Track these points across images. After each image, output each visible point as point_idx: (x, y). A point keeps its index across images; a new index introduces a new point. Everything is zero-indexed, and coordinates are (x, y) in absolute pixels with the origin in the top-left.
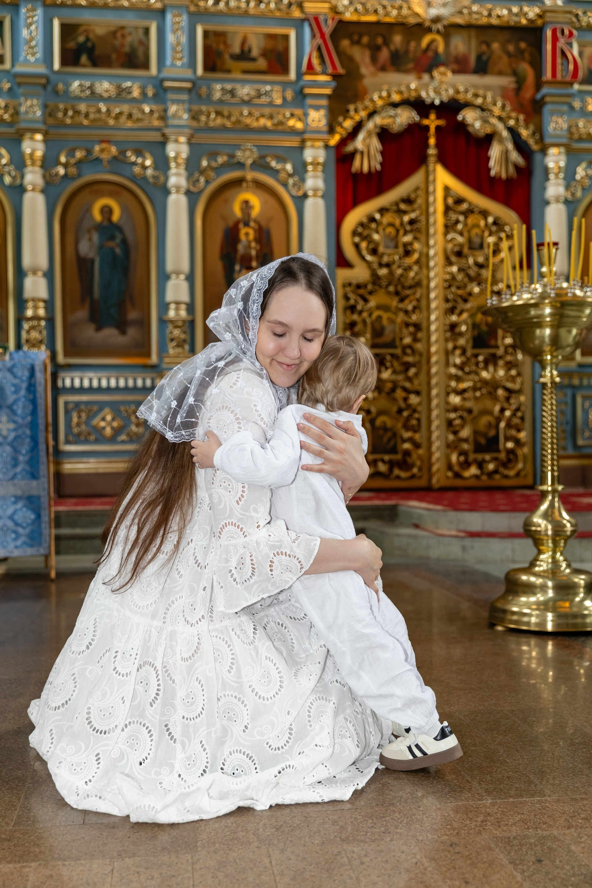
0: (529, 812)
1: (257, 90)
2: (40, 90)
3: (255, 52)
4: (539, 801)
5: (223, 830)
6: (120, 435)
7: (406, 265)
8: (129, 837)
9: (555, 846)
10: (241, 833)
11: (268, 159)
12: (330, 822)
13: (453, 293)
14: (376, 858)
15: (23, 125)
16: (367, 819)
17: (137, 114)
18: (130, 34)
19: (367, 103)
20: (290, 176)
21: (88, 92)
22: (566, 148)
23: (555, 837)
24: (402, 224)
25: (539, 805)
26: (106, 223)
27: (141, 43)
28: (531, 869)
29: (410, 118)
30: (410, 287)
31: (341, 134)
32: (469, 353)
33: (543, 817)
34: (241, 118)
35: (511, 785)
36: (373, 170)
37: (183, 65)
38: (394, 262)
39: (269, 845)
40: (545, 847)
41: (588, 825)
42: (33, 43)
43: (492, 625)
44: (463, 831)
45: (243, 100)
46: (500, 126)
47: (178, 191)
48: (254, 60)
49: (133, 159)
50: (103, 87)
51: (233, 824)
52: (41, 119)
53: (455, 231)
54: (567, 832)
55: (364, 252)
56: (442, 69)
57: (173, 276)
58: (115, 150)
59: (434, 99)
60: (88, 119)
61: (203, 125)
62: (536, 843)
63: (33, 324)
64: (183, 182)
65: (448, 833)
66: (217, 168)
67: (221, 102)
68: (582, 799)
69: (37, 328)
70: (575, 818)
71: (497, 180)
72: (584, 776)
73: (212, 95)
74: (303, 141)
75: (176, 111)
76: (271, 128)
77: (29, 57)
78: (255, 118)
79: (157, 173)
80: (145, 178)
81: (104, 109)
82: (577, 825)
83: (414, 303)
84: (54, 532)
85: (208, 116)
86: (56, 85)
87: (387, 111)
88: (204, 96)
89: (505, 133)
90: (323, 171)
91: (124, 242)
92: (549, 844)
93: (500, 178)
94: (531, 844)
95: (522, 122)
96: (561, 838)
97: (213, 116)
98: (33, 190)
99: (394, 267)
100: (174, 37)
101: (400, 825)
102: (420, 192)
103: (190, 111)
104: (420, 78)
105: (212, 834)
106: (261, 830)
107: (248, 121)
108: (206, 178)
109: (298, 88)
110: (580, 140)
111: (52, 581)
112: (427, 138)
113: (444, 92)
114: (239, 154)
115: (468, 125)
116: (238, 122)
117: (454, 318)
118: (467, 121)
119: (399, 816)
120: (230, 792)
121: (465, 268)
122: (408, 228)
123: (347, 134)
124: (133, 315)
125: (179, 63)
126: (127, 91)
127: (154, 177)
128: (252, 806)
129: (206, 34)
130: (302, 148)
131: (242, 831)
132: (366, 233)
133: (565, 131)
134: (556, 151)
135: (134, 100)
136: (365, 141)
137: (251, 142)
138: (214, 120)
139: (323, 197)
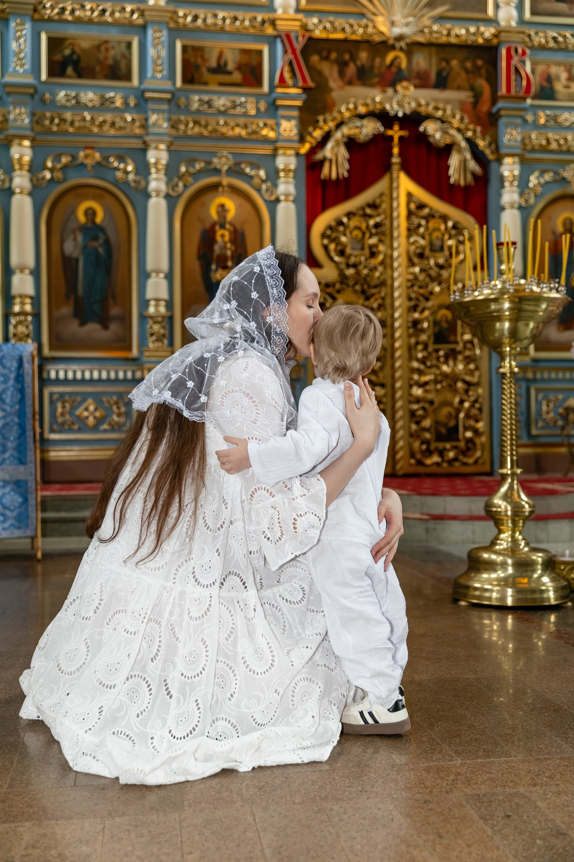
0: (496, 771)
1: (233, 101)
2: (28, 99)
3: (231, 66)
4: (505, 761)
5: (208, 791)
6: (102, 424)
7: (371, 265)
8: (119, 798)
9: (522, 802)
10: (225, 793)
11: (243, 166)
12: (310, 782)
13: (415, 292)
14: (354, 815)
15: (12, 132)
16: (345, 779)
17: (119, 123)
18: (113, 48)
19: (335, 114)
20: (263, 181)
21: (73, 102)
22: (520, 158)
23: (522, 794)
24: (368, 227)
25: (505, 765)
26: (89, 225)
27: (123, 56)
28: (501, 824)
29: (375, 128)
30: (376, 287)
31: (311, 143)
32: (430, 349)
33: (511, 775)
34: (217, 127)
35: (479, 747)
36: (341, 176)
37: (163, 77)
38: (360, 263)
39: (253, 804)
40: (513, 804)
41: (552, 783)
42: (22, 55)
43: (456, 601)
44: (436, 790)
45: (219, 111)
46: (459, 137)
47: (158, 195)
48: (230, 73)
49: (116, 164)
50: (88, 97)
51: (217, 784)
52: (29, 126)
53: (418, 235)
54: (533, 789)
55: (333, 254)
56: (405, 84)
57: (153, 275)
58: (98, 156)
59: (398, 111)
60: (73, 127)
61: (182, 134)
62: (505, 799)
63: (21, 319)
64: (163, 187)
65: (421, 791)
66: (194, 174)
67: (198, 112)
68: (546, 759)
69: (24, 323)
70: (540, 777)
71: (455, 187)
72: (547, 738)
73: (191, 106)
74: (276, 149)
75: (156, 120)
76: (246, 137)
77: (18, 68)
78: (230, 128)
79: (138, 178)
80: (126, 183)
81: (88, 118)
82: (542, 783)
83: (380, 301)
84: (40, 515)
85: (187, 125)
86: (44, 95)
87: (354, 122)
88: (183, 106)
89: (463, 144)
90: (294, 178)
91: (107, 242)
92: (517, 800)
93: (459, 185)
94: (499, 801)
95: (479, 133)
96: (528, 794)
97: (191, 125)
98: (21, 193)
99: (361, 267)
100: (155, 51)
101: (376, 785)
102: (384, 198)
103: (169, 120)
104: (384, 92)
105: (198, 794)
106: (244, 790)
107: (224, 130)
108: (184, 183)
109: (271, 100)
110: (533, 150)
111: (39, 561)
112: (391, 148)
113: (407, 105)
114: (215, 160)
115: (429, 135)
116: (215, 131)
117: (416, 315)
118: (428, 132)
119: (375, 776)
120: (214, 755)
121: (427, 269)
122: (374, 231)
123: (316, 143)
124: (115, 311)
125: (159, 75)
126: (111, 100)
127: (135, 181)
128: (235, 768)
129: (185, 49)
130: (274, 155)
131: (227, 791)
132: (334, 235)
133: (519, 142)
134: (511, 160)
135: (117, 109)
136: (333, 150)
137: (227, 149)
138: (192, 129)
139: (294, 201)
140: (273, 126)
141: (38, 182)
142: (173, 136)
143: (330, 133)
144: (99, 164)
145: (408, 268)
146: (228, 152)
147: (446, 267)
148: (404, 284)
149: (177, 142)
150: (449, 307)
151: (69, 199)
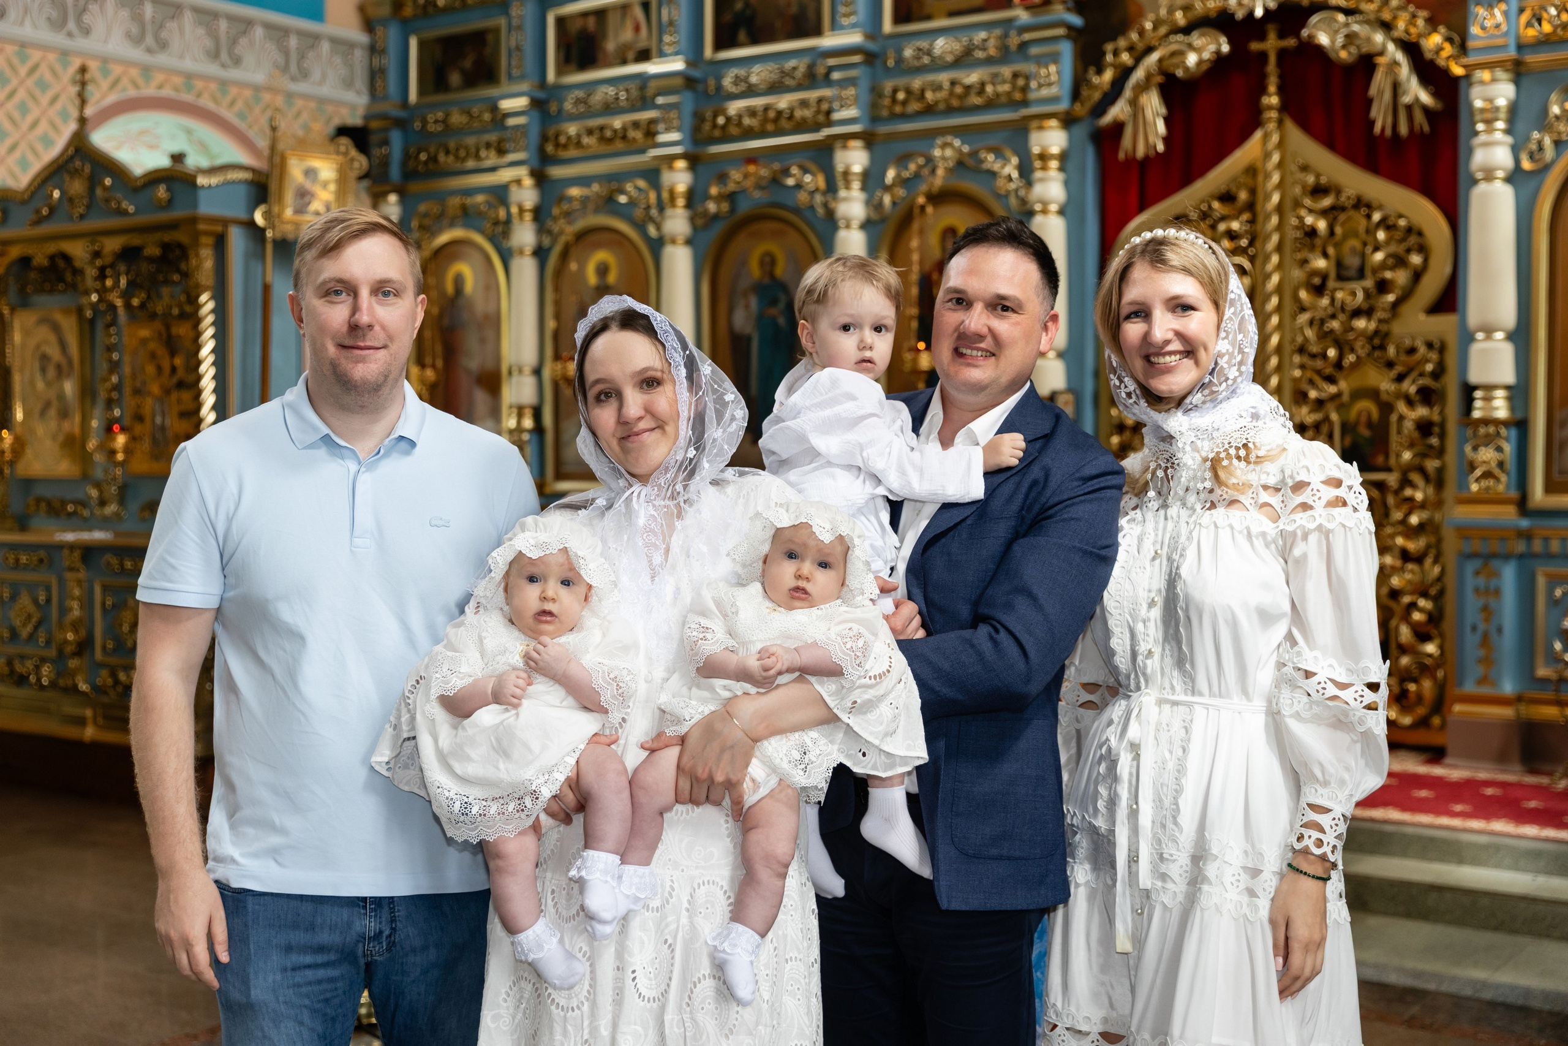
1: (967, 42)
11: (981, 154)
17: (800, 110)
20: (1012, 180)
21: (743, 86)
22: (1510, 68)
26: (767, 281)
29: (1214, 48)
31: (1092, 99)
36: (1152, 152)
37: (855, 23)
42: (673, 28)
46: (1379, 37)
47: (851, 225)
49: (799, 178)
50: (762, 73)
53: (1312, 248)
59: (1252, 5)
60: (741, 126)
61: (887, 113)
64: (860, 210)
66: (908, 179)
67: (916, 70)
71: (1388, 140)
73: (903, 63)
74: (1026, 119)
75: (845, 99)
76: (982, 104)
77: (667, 49)
79: (824, 199)
80: (812, 208)
85: (894, 97)
86: (707, 82)
87: (1167, 45)
88: (894, 64)
90: (1061, 169)
91: (789, 306)
93: (1396, 135)
95: (1421, 25)
97: (901, 96)
98: (676, 241)
103: (871, 92)
108: (892, 197)
114: (936, 153)
117: (1306, 413)
118: (1317, 38)
123: (1101, 97)
126: (792, 74)
127: (823, 204)
133: (1506, 34)
134: (1486, 75)
135: (799, 87)
136: (1134, 103)
137: (956, 131)
138: (904, 103)
139: (1061, 212)
140: (1027, 78)
141: (700, 222)
142: (875, 119)
143: (1125, 73)
144: (776, 181)
145: (1294, 317)
146: (956, 136)
147: (1366, 312)
148: (1288, 348)
149: (883, 129)
150: (1374, 394)
151: (741, 242)
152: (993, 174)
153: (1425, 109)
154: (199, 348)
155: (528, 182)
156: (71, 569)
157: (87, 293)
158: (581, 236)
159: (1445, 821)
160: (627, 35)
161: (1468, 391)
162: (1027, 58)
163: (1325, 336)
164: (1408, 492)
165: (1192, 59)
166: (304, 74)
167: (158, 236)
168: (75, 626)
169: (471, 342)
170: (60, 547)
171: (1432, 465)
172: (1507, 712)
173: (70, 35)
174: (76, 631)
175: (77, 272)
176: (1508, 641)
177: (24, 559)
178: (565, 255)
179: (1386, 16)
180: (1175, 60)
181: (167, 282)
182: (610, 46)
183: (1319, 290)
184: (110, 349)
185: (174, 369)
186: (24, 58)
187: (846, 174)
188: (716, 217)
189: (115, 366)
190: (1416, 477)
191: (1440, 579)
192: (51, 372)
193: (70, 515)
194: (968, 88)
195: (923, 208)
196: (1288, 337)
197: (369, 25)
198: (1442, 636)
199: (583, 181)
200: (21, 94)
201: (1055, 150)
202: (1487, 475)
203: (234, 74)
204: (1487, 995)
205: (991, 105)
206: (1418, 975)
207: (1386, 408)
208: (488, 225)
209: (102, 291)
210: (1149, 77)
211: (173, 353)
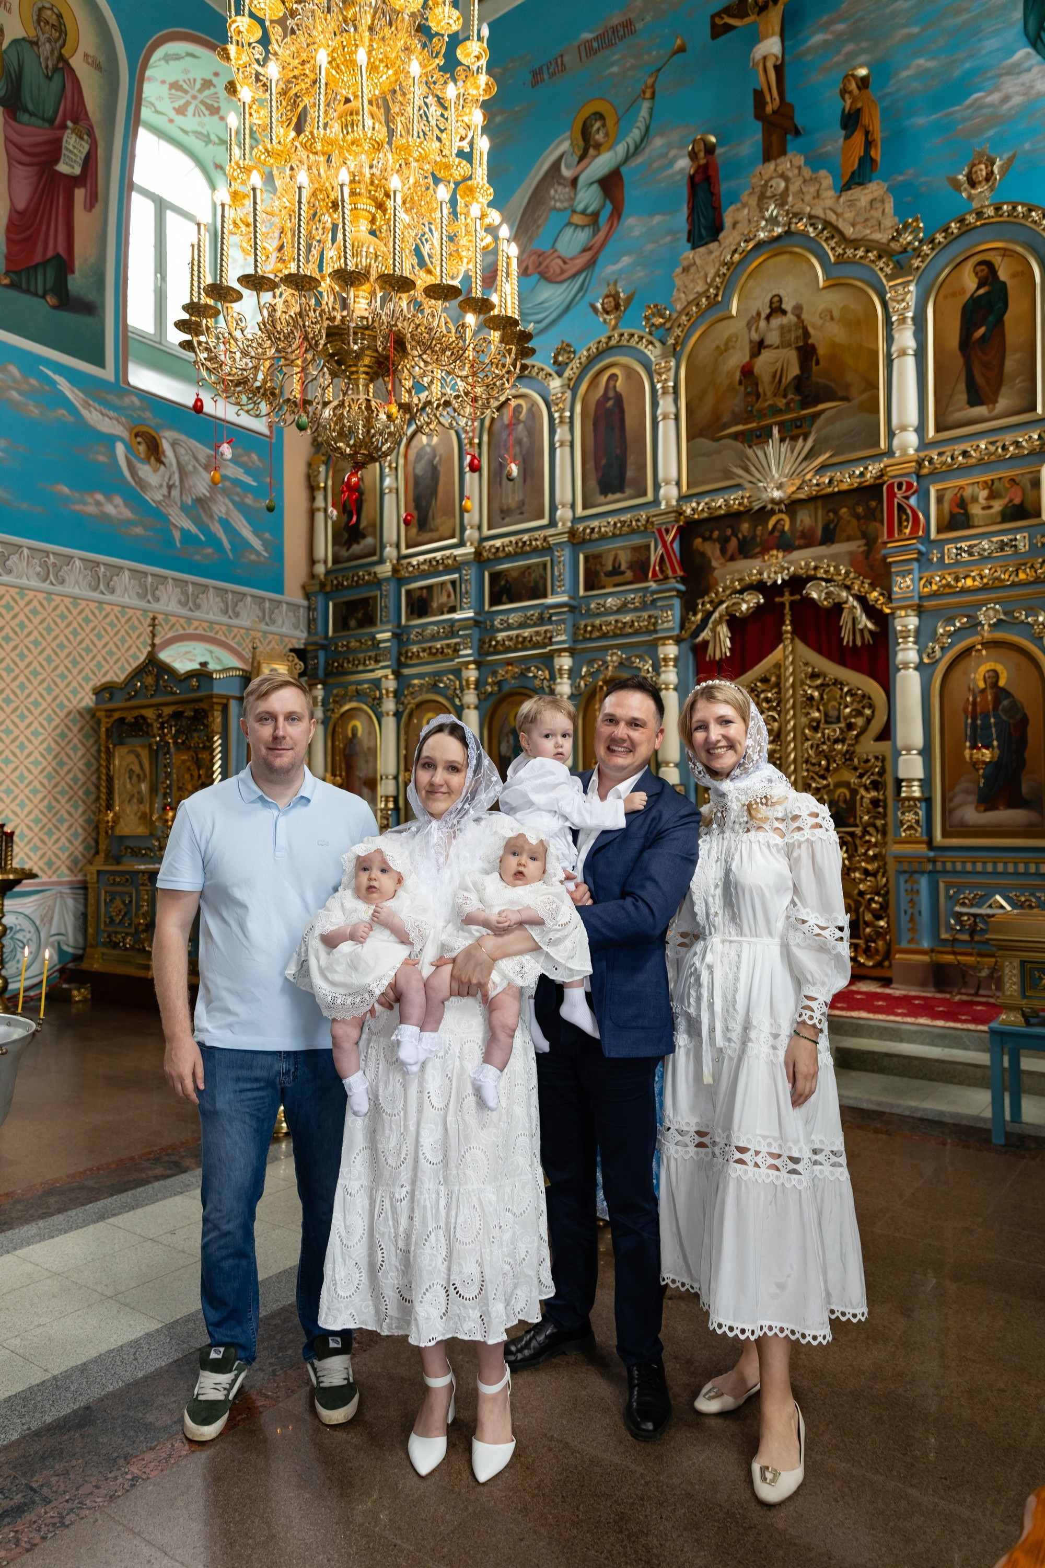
1: (624, 599)
3: (623, 567)
11: (633, 659)
17: (536, 637)
18: (535, 571)
22: (916, 609)
27: (542, 576)
29: (756, 601)
31: (692, 628)
34: (609, 628)
36: (724, 656)
45: (612, 611)
46: (844, 594)
48: (623, 573)
49: (535, 673)
50: (515, 618)
52: (473, 652)
53: (811, 706)
59: (774, 578)
61: (582, 638)
66: (594, 673)
67: (596, 615)
71: (852, 648)
73: (590, 611)
74: (657, 640)
76: (633, 632)
77: (465, 606)
79: (549, 684)
85: (586, 629)
86: (486, 623)
87: (732, 599)
88: (584, 611)
89: (853, 601)
90: (675, 665)
93: (856, 646)
97: (589, 628)
98: (468, 707)
100: (557, 570)
108: (585, 682)
113: (784, 571)
114: (608, 659)
115: (814, 598)
116: (608, 631)
123: (697, 627)
126: (530, 618)
129: (587, 559)
130: (656, 646)
133: (913, 591)
134: (903, 613)
135: (535, 625)
136: (713, 630)
137: (618, 647)
138: (591, 632)
139: (675, 689)
140: (656, 618)
141: (482, 696)
142: (575, 641)
143: (710, 614)
144: (523, 675)
145: (803, 744)
146: (619, 649)
147: (842, 741)
148: (799, 760)
149: (579, 646)
150: (847, 785)
151: (504, 708)
152: (639, 669)
153: (870, 631)
154: (213, 764)
155: (391, 677)
156: (143, 885)
157: (154, 737)
158: (419, 705)
159: (892, 1018)
160: (444, 599)
161: (898, 782)
162: (656, 608)
163: (819, 753)
164: (867, 838)
165: (744, 607)
166: (273, 622)
167: (192, 706)
168: (144, 916)
169: (361, 762)
170: (138, 872)
171: (879, 823)
172: (926, 958)
173: (149, 602)
174: (145, 918)
175: (150, 725)
176: (925, 918)
177: (118, 879)
178: (411, 715)
179: (849, 583)
180: (735, 608)
181: (196, 730)
182: (435, 605)
183: (816, 729)
184: (165, 766)
185: (199, 776)
186: (123, 614)
187: (560, 670)
188: (491, 694)
189: (168, 775)
190: (870, 829)
191: (885, 885)
192: (135, 779)
193: (143, 855)
194: (624, 623)
195: (601, 687)
196: (800, 754)
197: (307, 596)
198: (888, 917)
199: (420, 676)
200: (122, 632)
201: (672, 656)
202: (910, 828)
203: (235, 622)
204: (918, 1115)
205: (637, 633)
206: (879, 1104)
207: (854, 792)
208: (370, 700)
209: (163, 736)
210: (721, 617)
211: (199, 769)
